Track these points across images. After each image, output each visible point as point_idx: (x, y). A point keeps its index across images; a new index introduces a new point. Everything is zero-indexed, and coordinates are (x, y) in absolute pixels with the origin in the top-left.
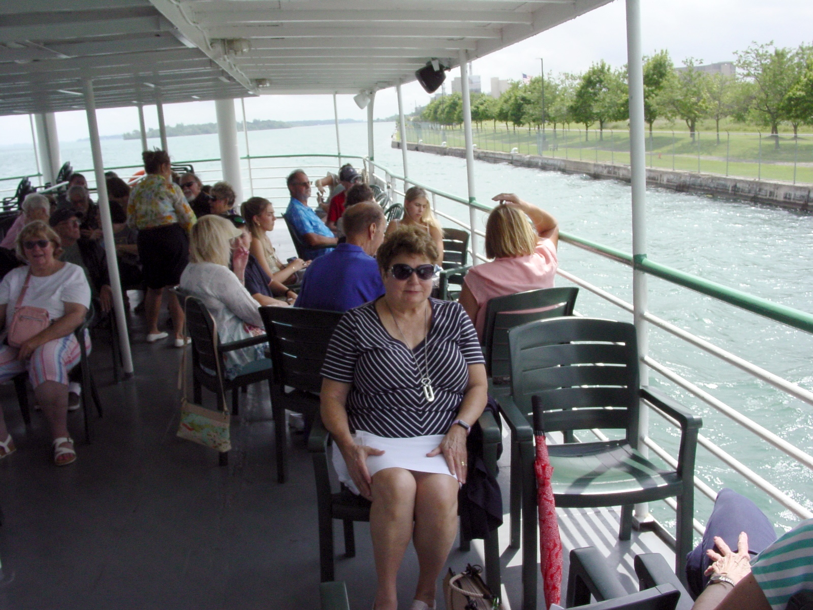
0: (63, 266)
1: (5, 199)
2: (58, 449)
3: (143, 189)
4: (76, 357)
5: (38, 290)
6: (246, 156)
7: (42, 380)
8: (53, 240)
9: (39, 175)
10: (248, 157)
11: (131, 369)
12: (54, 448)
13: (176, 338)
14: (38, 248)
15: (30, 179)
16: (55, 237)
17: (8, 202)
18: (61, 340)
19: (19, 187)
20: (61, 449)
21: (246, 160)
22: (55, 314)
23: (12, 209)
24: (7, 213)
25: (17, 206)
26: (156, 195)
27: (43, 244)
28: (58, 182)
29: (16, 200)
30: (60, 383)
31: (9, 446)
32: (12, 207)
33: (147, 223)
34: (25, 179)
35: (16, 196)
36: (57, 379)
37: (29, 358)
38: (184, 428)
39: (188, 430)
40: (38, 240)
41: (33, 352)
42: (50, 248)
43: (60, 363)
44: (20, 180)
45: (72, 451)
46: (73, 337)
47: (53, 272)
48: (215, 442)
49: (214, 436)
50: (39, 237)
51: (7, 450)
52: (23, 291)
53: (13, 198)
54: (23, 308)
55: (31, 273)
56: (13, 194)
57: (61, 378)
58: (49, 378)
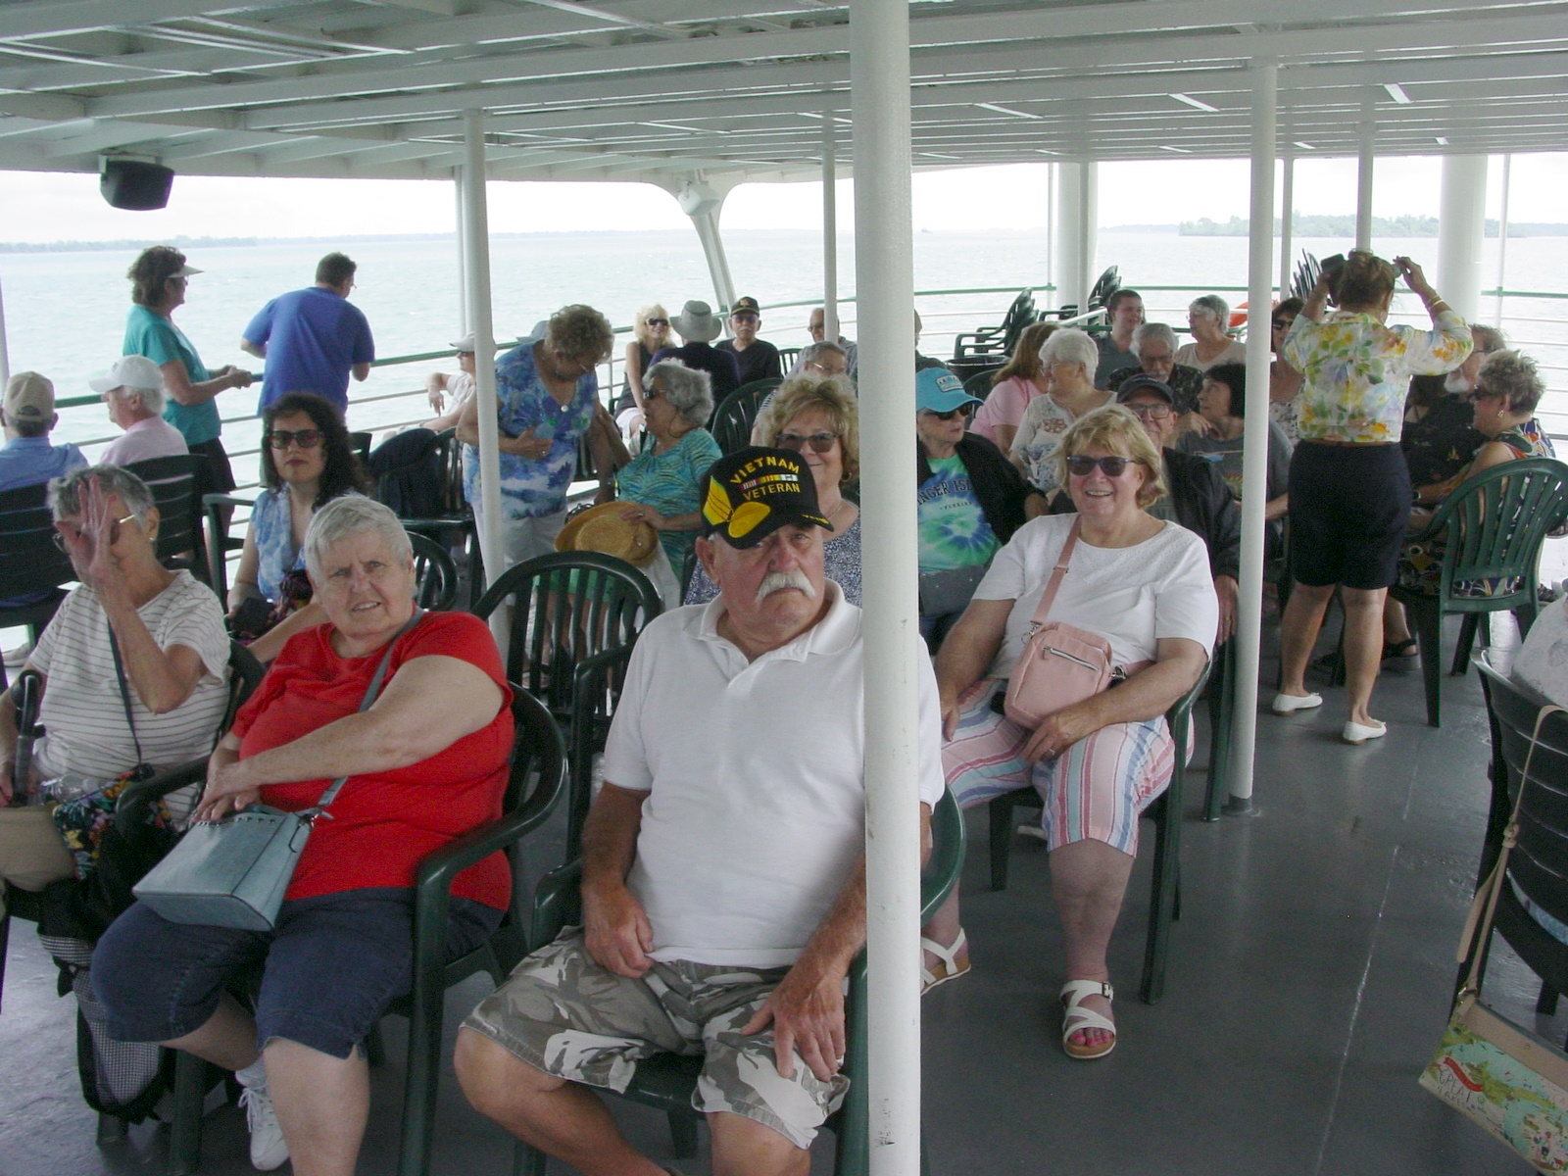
0: (1159, 530)
1: (980, 330)
2: (1074, 1010)
3: (1326, 353)
4: (1161, 778)
5: (1091, 580)
6: (1494, 288)
7: (1075, 835)
8: (1144, 462)
9: (1049, 288)
10: (1500, 293)
11: (1246, 790)
12: (1065, 1000)
13: (1350, 719)
14: (1099, 475)
15: (1034, 295)
16: (1148, 453)
17: (987, 337)
18: (1134, 728)
19: (1013, 309)
20: (1083, 1012)
21: (1495, 298)
22: (1126, 655)
23: (991, 352)
24: (982, 359)
25: (1002, 345)
26: (1359, 372)
27: (1113, 467)
28: (1092, 308)
29: (1003, 334)
30: (1119, 850)
31: (957, 959)
32: (993, 347)
33: (1324, 430)
34: (1026, 294)
35: (1003, 327)
36: (1114, 842)
37: (1050, 761)
38: (1448, 1071)
39: (1459, 1084)
40: (1102, 454)
41: (1065, 747)
42: (1130, 478)
43: (1128, 798)
44: (1016, 295)
45: (1109, 1026)
46: (1161, 724)
47: (1133, 540)
48: (1545, 1150)
49: (1548, 1134)
50: (1107, 447)
51: (951, 968)
52: (1055, 578)
53: (999, 330)
54: (1053, 627)
55: (1076, 533)
56: (1000, 321)
57: (1124, 836)
58: (1095, 833)
